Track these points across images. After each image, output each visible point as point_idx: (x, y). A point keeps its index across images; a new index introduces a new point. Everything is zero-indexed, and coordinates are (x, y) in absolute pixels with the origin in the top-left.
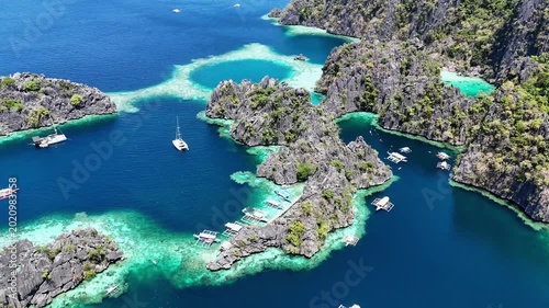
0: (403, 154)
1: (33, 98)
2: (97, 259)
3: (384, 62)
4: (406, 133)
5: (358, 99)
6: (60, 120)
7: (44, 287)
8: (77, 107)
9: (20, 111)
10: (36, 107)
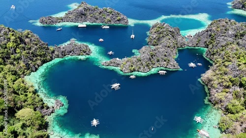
0: (197, 65)
1: (108, 15)
2: (85, 52)
3: (226, 30)
4: (211, 60)
5: (206, 42)
6: (112, 23)
7: (72, 52)
8: (118, 20)
9: (104, 18)
10: (108, 18)
